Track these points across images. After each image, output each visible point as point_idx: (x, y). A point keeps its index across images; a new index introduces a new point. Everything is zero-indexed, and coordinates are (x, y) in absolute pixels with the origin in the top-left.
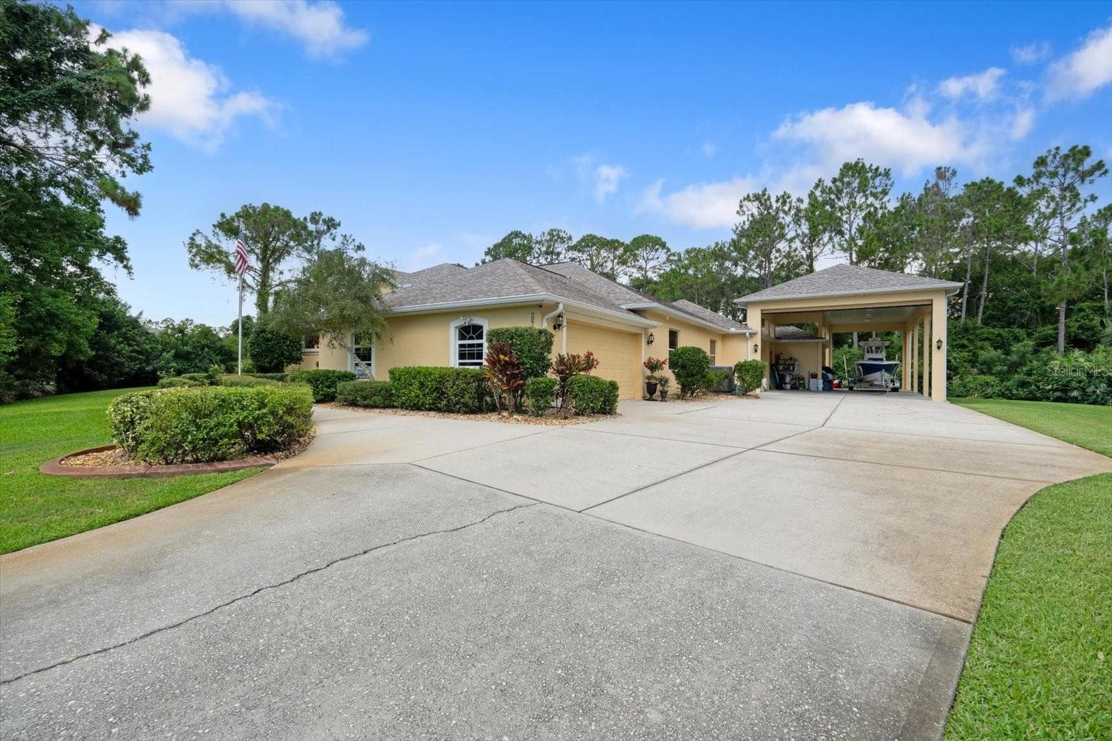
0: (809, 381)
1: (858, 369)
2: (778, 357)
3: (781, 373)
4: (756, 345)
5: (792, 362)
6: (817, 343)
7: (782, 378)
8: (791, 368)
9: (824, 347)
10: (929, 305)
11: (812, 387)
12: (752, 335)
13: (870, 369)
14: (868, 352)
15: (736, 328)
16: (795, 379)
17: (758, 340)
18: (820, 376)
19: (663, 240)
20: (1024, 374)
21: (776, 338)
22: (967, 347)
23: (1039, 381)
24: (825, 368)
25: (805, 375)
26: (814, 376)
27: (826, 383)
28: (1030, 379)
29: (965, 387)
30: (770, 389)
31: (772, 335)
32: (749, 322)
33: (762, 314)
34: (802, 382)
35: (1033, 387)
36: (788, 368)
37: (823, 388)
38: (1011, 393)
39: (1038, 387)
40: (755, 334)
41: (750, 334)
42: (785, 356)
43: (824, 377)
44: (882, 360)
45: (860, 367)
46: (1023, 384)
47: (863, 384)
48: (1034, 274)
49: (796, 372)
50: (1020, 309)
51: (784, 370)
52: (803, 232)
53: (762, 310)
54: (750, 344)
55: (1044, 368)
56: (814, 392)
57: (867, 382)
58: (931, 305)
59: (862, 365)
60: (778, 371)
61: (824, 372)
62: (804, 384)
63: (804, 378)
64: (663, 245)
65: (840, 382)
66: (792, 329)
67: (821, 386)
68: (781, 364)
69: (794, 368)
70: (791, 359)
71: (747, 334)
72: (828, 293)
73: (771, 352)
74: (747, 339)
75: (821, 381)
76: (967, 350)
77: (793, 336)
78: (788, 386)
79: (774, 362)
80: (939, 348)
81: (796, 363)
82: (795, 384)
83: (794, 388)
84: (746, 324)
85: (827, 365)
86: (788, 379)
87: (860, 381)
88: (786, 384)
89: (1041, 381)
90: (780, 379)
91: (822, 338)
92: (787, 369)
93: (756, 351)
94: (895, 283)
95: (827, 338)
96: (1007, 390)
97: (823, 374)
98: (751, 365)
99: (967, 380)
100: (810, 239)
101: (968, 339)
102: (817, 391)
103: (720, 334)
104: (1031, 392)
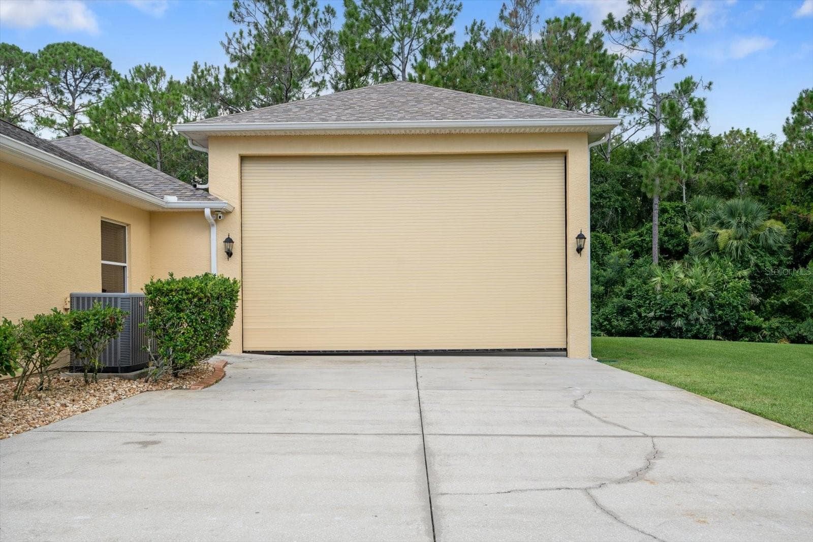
4: (229, 241)
12: (220, 214)
15: (180, 198)
17: (233, 228)
20: (624, 297)
23: (640, 307)
28: (630, 304)
35: (635, 315)
39: (640, 315)
40: (227, 213)
41: (214, 212)
46: (623, 311)
48: (608, 163)
50: (603, 207)
52: (336, 72)
53: (242, 157)
54: (216, 237)
55: (646, 287)
64: (106, 66)
71: (207, 212)
72: (380, 123)
74: (209, 226)
80: (579, 250)
84: (207, 190)
89: (643, 306)
93: (230, 254)
94: (503, 112)
96: (606, 320)
98: (186, 291)
100: (347, 82)
103: (142, 211)
104: (632, 323)
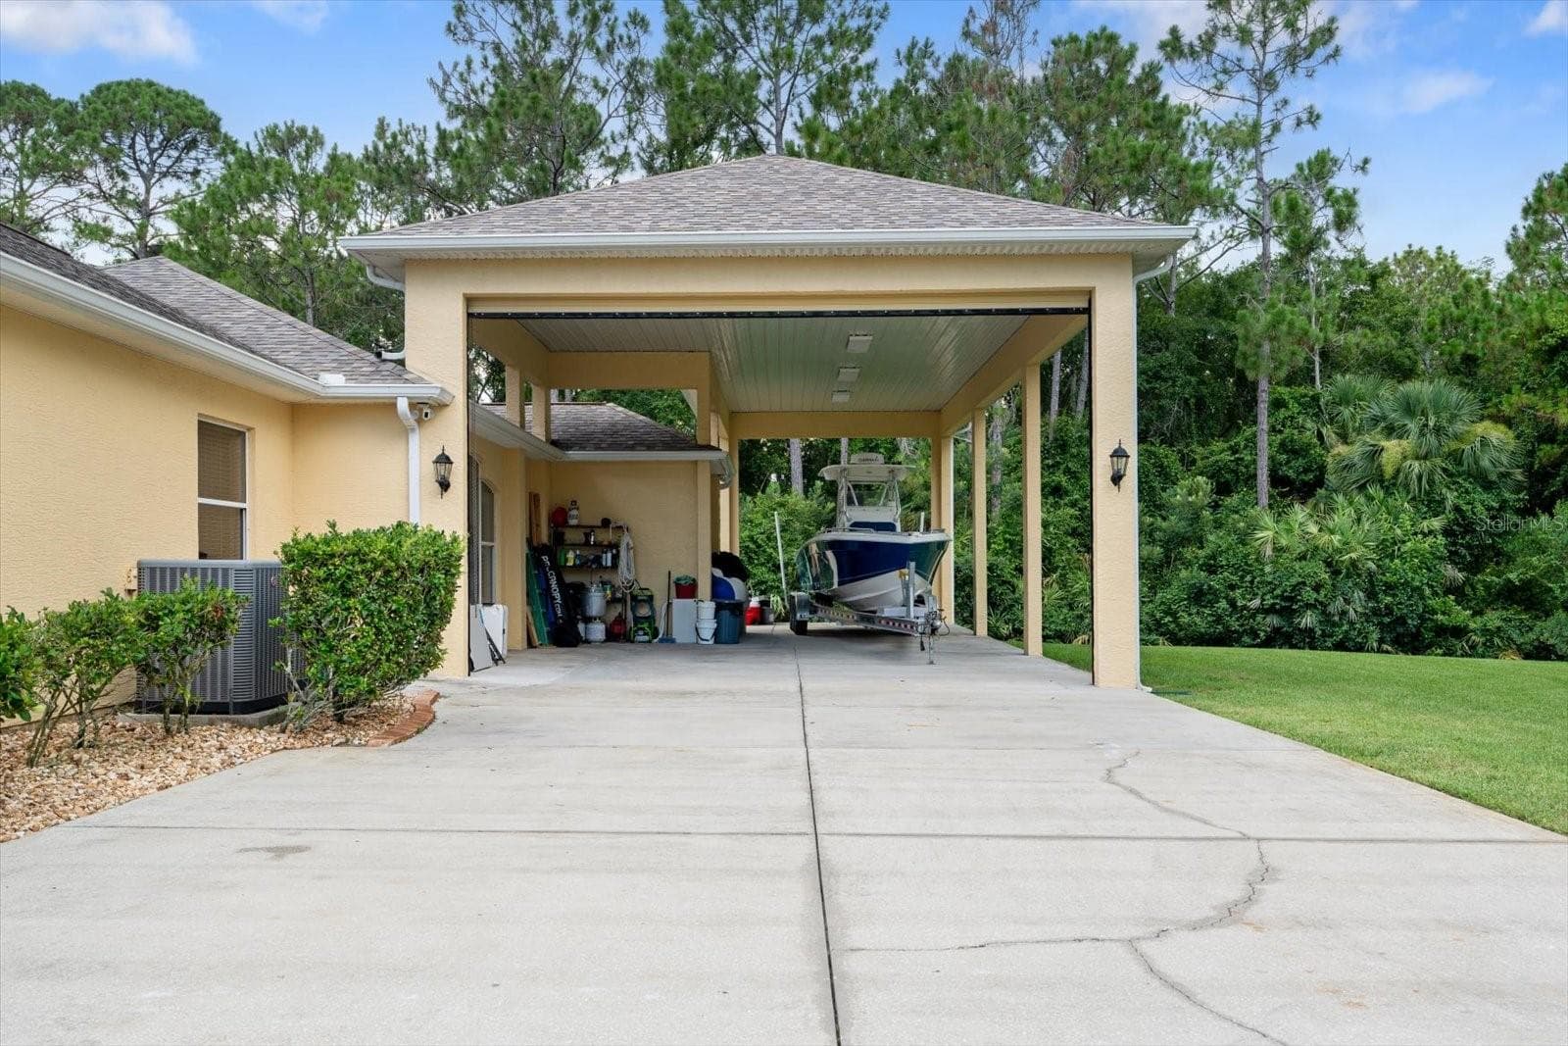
0: (669, 605)
1: (823, 558)
2: (559, 518)
3: (569, 579)
4: (444, 460)
5: (607, 536)
6: (696, 463)
7: (576, 598)
8: (607, 559)
9: (716, 482)
10: (1078, 311)
11: (681, 632)
12: (426, 410)
13: (862, 561)
14: (850, 502)
15: (351, 376)
16: (622, 601)
17: (452, 435)
18: (704, 588)
19: (211, 106)
20: (1200, 568)
21: (554, 443)
22: (1067, 493)
23: (1232, 587)
24: (721, 560)
25: (658, 587)
26: (686, 589)
27: (726, 614)
28: (1215, 582)
29: (1071, 607)
30: (530, 645)
31: (538, 431)
32: (412, 352)
33: (470, 315)
34: (644, 611)
35: (1222, 603)
36: (598, 559)
37: (716, 634)
38: (1176, 619)
39: (1232, 603)
40: (439, 406)
41: (416, 405)
42: (584, 514)
43: (719, 590)
44: (888, 527)
45: (830, 554)
46: (1199, 596)
47: (832, 612)
48: (1172, 313)
49: (623, 575)
50: (1160, 396)
51: (583, 566)
52: (650, 137)
53: (469, 300)
54: (419, 452)
55: (1243, 549)
56: (685, 648)
57: (849, 605)
58: (1088, 311)
59: (836, 546)
60: (559, 569)
61: (719, 573)
62: (651, 619)
63: (650, 599)
64: (211, 126)
65: (765, 603)
66: (611, 413)
67: (708, 627)
68: (574, 546)
69: (616, 558)
70: (606, 523)
71: (403, 405)
72: (734, 235)
73: (534, 500)
74: (406, 432)
75: (708, 608)
76: (1067, 500)
77: (614, 439)
78: (598, 631)
79: (544, 536)
80: (1117, 479)
81: (626, 540)
82: (620, 620)
83: (618, 635)
84: (401, 362)
85: (724, 547)
86: (596, 602)
87: (827, 601)
88: (588, 620)
89: (1238, 587)
90: (565, 605)
91: (709, 448)
92: (586, 565)
93: (444, 485)
94: (970, 215)
95: (724, 446)
96: (1167, 613)
97: (715, 581)
98: (359, 556)
99: (1077, 587)
100: (671, 156)
101: (1067, 471)
102: (695, 649)
103: (277, 403)
104: (1219, 619)
